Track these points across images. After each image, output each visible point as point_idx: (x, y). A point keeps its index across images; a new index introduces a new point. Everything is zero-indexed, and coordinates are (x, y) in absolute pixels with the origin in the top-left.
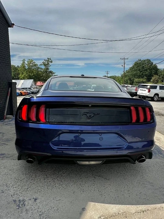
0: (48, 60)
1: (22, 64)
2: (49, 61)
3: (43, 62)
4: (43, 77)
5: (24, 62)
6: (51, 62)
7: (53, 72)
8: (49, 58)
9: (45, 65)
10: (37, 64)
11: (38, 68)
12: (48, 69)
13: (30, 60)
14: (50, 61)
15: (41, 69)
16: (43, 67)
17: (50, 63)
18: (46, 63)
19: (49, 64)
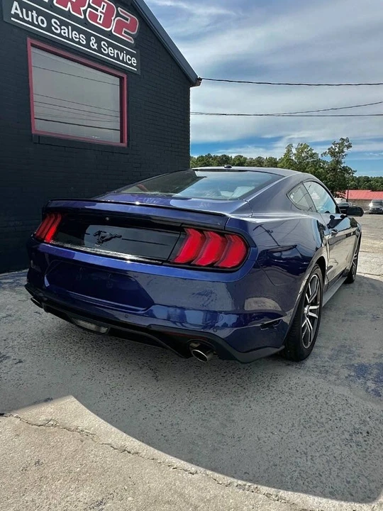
0: (342, 143)
1: (286, 155)
2: (344, 144)
3: (329, 149)
4: (326, 179)
5: (289, 151)
6: (349, 146)
7: (350, 169)
8: (345, 138)
9: (333, 154)
10: (315, 153)
11: (319, 161)
12: (338, 162)
13: (302, 145)
14: (347, 144)
15: (324, 164)
16: (329, 159)
17: (345, 150)
18: (337, 150)
19: (343, 152)
